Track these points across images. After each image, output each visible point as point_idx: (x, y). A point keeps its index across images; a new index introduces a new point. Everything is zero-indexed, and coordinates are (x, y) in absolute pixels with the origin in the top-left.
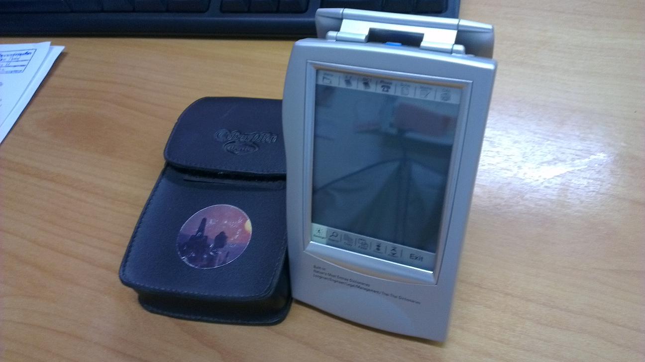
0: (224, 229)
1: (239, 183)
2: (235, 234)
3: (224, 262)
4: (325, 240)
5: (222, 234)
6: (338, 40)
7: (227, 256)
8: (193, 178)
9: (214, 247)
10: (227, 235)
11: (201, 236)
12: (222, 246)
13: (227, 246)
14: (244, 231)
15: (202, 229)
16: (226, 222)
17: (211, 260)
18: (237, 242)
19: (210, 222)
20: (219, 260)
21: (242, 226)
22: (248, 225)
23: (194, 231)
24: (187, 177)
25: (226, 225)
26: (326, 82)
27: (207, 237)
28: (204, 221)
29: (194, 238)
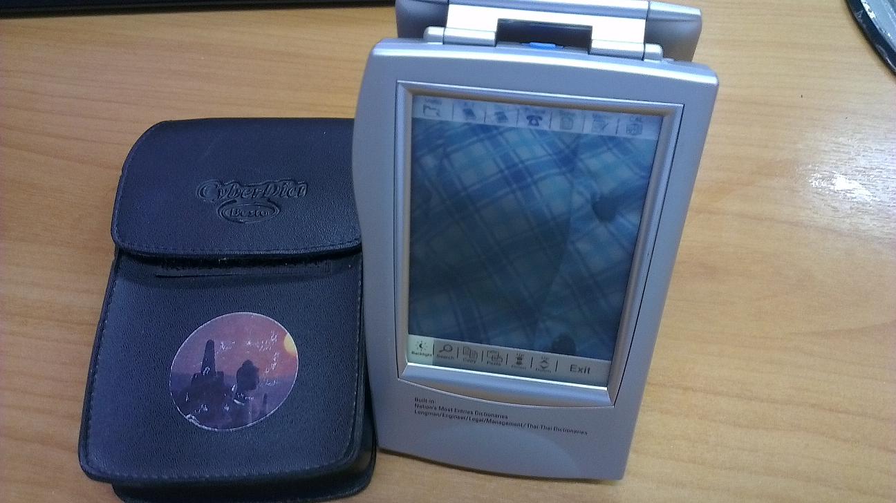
0: (248, 355)
1: (258, 271)
2: (269, 362)
3: (263, 414)
4: (431, 359)
5: (248, 364)
6: (447, 42)
7: (265, 402)
8: (173, 272)
9: (239, 391)
10: (256, 364)
11: (212, 373)
12: (253, 387)
13: (261, 385)
14: (284, 354)
15: (209, 360)
16: (249, 343)
17: (239, 415)
18: (276, 375)
19: (222, 347)
20: (254, 412)
21: (279, 346)
22: (290, 344)
23: (196, 366)
24: (160, 270)
25: (249, 348)
26: (431, 115)
27: (221, 374)
28: (210, 346)
29: (197, 378)
